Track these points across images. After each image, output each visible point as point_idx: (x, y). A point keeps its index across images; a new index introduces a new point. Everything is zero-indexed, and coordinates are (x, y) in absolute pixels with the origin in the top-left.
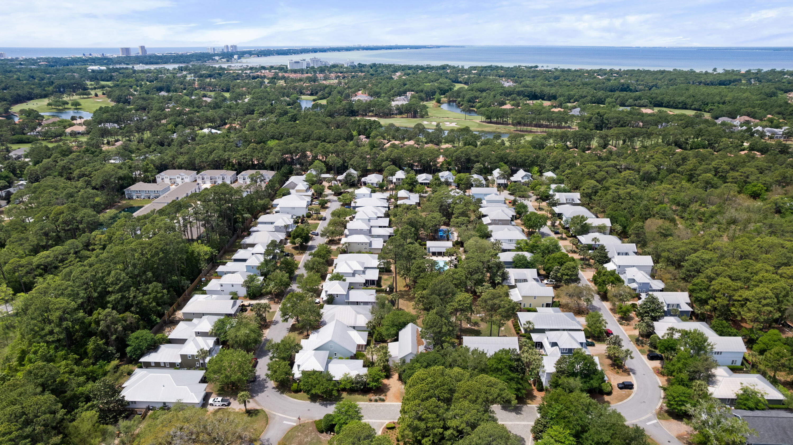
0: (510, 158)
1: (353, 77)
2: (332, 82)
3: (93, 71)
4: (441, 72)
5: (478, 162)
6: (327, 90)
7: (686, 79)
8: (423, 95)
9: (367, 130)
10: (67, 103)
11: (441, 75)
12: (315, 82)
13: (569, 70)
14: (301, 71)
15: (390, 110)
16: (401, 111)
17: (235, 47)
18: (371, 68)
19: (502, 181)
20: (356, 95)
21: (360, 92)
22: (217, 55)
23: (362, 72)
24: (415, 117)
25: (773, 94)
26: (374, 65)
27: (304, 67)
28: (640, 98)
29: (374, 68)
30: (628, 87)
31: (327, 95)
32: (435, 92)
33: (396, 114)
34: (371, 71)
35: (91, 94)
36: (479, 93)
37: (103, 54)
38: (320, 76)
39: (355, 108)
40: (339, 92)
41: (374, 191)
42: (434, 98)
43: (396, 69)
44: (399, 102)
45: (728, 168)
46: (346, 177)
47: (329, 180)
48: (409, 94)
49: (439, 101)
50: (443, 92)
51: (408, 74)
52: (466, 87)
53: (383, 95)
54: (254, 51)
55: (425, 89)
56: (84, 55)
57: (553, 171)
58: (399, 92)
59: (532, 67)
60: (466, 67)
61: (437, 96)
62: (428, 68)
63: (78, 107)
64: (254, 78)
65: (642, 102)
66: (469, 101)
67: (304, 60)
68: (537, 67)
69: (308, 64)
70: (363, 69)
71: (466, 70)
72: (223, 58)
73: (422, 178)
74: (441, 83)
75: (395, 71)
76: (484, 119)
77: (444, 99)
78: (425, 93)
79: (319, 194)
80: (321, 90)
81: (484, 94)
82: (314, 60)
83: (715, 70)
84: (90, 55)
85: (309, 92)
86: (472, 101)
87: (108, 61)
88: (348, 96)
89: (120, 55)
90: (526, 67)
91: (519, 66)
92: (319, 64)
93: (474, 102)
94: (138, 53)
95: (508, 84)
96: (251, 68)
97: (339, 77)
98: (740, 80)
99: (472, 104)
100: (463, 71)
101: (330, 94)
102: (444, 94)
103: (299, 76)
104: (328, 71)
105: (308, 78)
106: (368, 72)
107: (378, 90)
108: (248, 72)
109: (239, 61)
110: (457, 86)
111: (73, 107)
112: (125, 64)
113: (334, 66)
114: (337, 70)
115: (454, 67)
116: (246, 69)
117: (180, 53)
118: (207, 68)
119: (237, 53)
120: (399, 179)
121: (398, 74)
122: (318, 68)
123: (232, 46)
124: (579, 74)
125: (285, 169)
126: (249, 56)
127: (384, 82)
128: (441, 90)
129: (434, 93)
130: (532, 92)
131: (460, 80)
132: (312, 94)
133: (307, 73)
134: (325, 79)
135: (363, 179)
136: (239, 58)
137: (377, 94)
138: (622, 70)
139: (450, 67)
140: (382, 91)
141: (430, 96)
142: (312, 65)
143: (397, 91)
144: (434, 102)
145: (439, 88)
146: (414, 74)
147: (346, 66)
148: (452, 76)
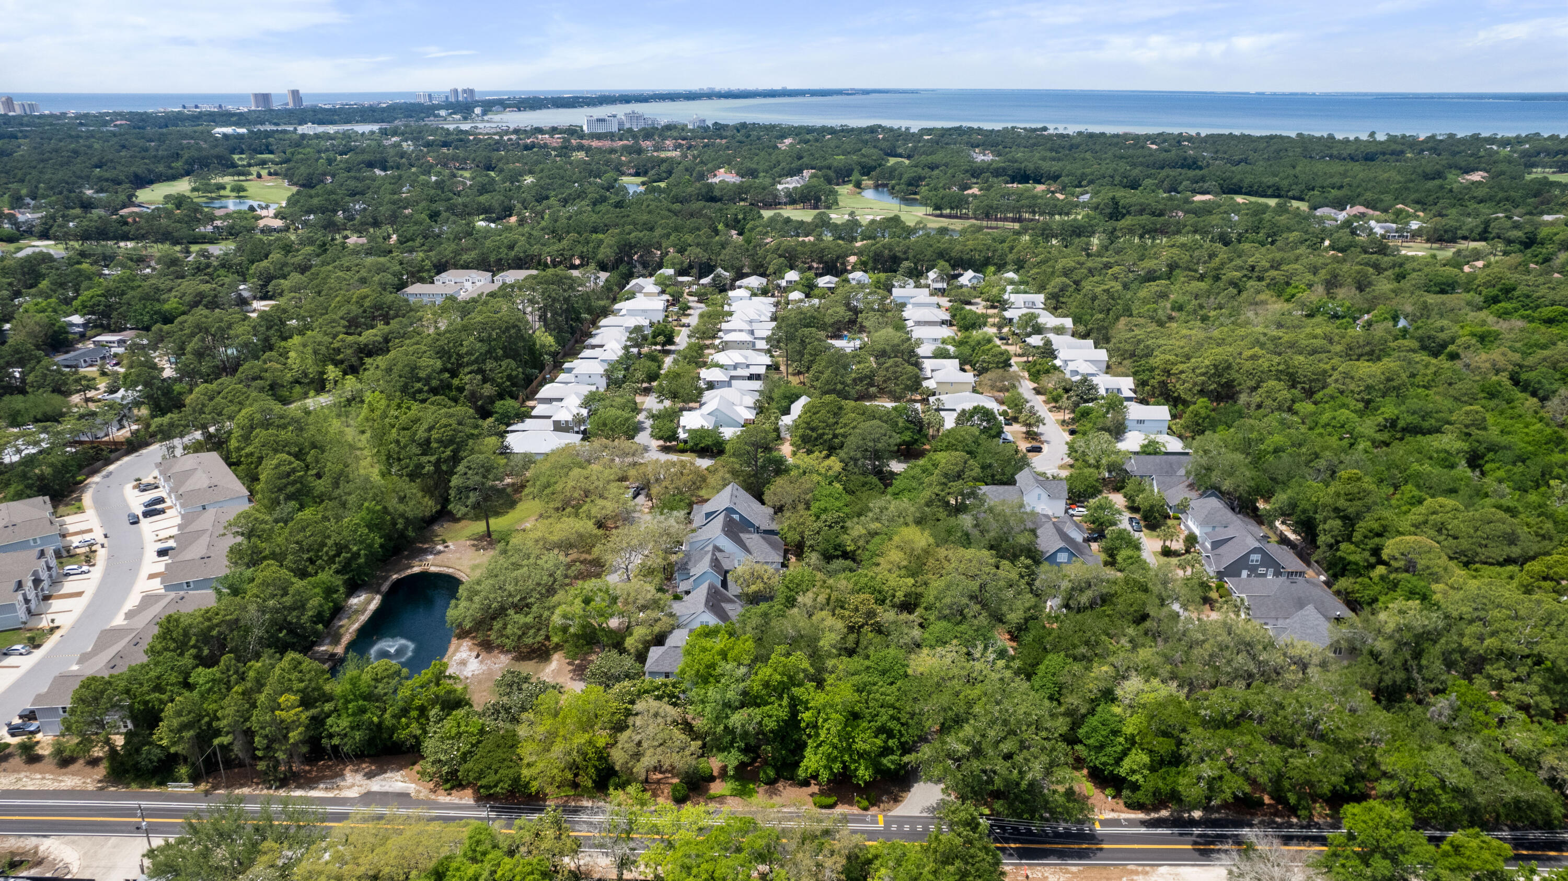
0: (953, 254)
1: (706, 146)
2: (669, 154)
3: (225, 136)
4: (867, 137)
5: (907, 259)
6: (664, 167)
7: (1305, 149)
8: (831, 174)
9: (739, 222)
10: (224, 188)
11: (866, 143)
12: (639, 154)
13: (1103, 134)
14: (611, 136)
15: (776, 196)
16: (794, 199)
17: (471, 92)
18: (738, 131)
19: (939, 285)
20: (715, 176)
21: (722, 170)
22: (440, 107)
23: (722, 138)
24: (816, 207)
25: (1439, 175)
26: (744, 125)
27: (615, 129)
28: (1203, 179)
29: (743, 131)
30: (1195, 163)
31: (664, 175)
32: (852, 170)
33: (785, 204)
34: (739, 136)
35: (250, 174)
36: (927, 170)
37: (220, 106)
38: (647, 144)
39: (717, 193)
40: (687, 170)
41: (754, 294)
42: (850, 181)
43: (783, 132)
44: (791, 183)
45: (1268, 265)
46: (713, 279)
47: (690, 285)
48: (807, 173)
49: (858, 185)
50: (867, 171)
51: (807, 141)
52: (907, 162)
53: (762, 174)
54: (509, 99)
55: (835, 164)
56: (184, 107)
57: (1016, 271)
58: (791, 169)
59: (1035, 130)
60: (914, 130)
61: (855, 176)
62: (843, 131)
63: (242, 194)
64: (527, 148)
65: (1206, 185)
66: (909, 184)
67: (614, 116)
68: (1045, 129)
69: (621, 124)
70: (724, 134)
71: (913, 135)
72: (455, 113)
73: (824, 281)
74: (864, 156)
75: (783, 136)
76: (930, 210)
77: (866, 182)
78: (835, 171)
79: (676, 299)
80: (653, 168)
81: (936, 172)
82: (632, 116)
83: (1372, 134)
84: (196, 107)
85: (632, 171)
86: (914, 183)
87: (239, 119)
88: (701, 176)
89: (253, 108)
90: (1025, 129)
91: (1013, 128)
92: (642, 124)
93: (918, 186)
94: (287, 104)
95: (982, 157)
96: (516, 131)
97: (680, 146)
98: (1402, 152)
99: (913, 188)
100: (905, 135)
101: (670, 173)
102: (867, 174)
103: (607, 144)
104: (660, 135)
105: (625, 148)
106: (733, 137)
107: (754, 166)
108: (514, 137)
109: (486, 118)
110: (892, 161)
111: (234, 194)
112: (271, 123)
113: (669, 127)
114: (675, 134)
115: (891, 130)
116: (507, 132)
117: (367, 104)
118: (434, 131)
119: (477, 103)
120: (791, 282)
121: (788, 141)
122: (640, 130)
123: (465, 91)
124: (1115, 140)
125: (623, 269)
126: (501, 109)
127: (762, 154)
128: (863, 168)
129: (849, 173)
130: (1020, 169)
131: (900, 151)
132: (637, 174)
133: (621, 140)
134: (657, 149)
135: (738, 283)
136: (485, 113)
137: (753, 173)
138: (1203, 135)
139: (884, 129)
140: (761, 167)
141: (843, 176)
142: (627, 126)
143: (787, 168)
144: (850, 186)
145: (859, 164)
146: (817, 140)
147: (690, 127)
148: (885, 145)
